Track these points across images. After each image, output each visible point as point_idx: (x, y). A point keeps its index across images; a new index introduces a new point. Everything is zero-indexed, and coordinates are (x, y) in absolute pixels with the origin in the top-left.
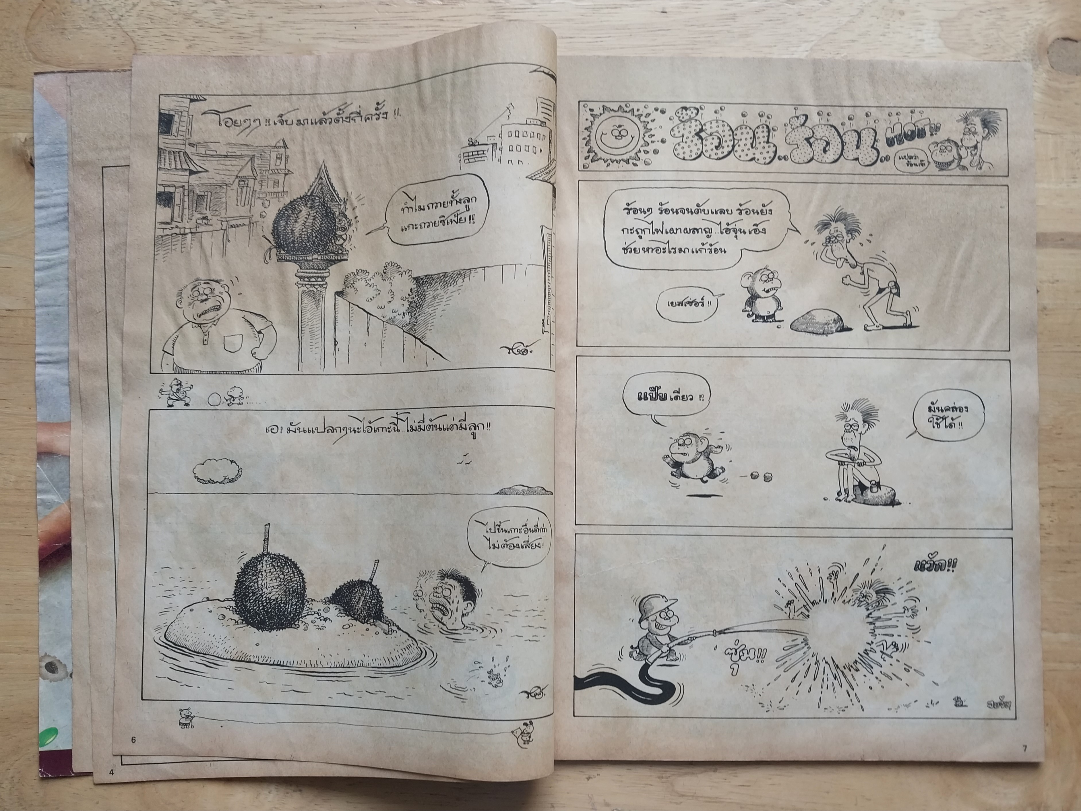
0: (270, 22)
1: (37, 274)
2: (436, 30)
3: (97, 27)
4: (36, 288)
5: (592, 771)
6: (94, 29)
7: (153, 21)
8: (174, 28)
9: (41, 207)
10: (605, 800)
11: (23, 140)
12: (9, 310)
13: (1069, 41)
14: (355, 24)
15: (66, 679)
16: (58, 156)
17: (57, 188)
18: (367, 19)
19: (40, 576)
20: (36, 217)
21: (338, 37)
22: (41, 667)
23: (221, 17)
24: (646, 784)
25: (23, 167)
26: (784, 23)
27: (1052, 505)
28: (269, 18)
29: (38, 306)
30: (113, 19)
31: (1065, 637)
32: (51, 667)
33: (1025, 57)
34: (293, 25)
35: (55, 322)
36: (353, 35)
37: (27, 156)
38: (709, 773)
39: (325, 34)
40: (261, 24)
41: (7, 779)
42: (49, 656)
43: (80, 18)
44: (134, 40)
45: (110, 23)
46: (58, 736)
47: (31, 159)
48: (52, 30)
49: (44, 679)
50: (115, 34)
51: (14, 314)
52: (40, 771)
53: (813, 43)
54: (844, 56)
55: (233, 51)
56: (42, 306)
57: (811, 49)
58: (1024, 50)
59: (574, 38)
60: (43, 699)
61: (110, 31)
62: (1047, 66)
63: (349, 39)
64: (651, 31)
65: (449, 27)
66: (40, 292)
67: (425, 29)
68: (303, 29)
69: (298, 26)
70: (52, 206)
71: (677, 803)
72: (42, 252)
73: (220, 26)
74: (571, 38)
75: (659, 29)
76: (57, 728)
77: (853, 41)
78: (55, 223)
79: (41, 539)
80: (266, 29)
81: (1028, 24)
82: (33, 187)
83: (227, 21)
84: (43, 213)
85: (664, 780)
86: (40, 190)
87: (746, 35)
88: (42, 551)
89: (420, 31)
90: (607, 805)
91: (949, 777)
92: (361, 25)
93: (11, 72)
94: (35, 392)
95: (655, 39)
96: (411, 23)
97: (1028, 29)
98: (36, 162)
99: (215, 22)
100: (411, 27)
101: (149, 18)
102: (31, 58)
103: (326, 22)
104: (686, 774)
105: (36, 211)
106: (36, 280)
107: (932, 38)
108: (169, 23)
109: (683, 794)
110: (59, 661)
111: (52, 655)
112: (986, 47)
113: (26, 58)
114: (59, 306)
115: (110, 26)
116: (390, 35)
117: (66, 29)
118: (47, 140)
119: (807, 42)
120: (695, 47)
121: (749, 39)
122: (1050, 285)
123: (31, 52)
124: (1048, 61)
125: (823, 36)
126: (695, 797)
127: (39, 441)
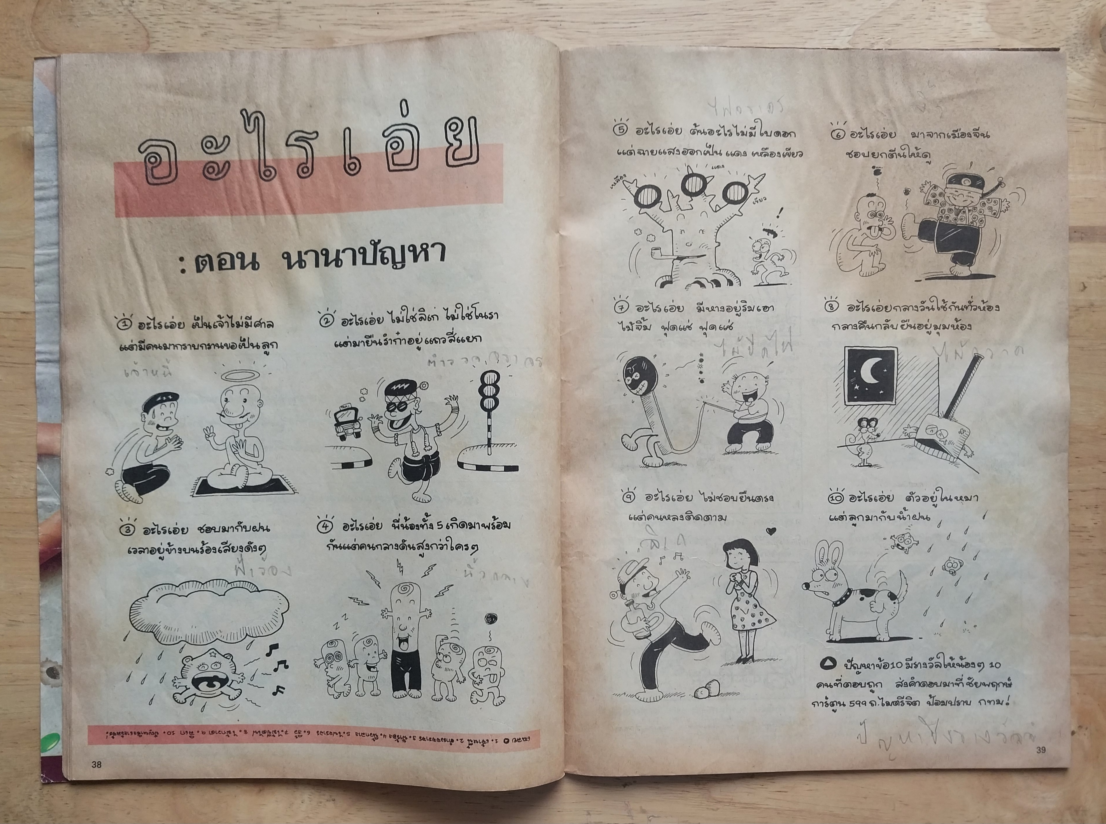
0: (288, 7)
1: (37, 270)
2: (462, 16)
3: (107, 13)
6: (104, 15)
7: (165, 7)
8: (188, 14)
9: (41, 199)
10: (641, 808)
14: (377, 9)
18: (390, 4)
19: (41, 580)
20: (36, 210)
21: (360, 23)
23: (236, 3)
26: (826, 6)
28: (288, 3)
29: (37, 303)
30: (123, 5)
33: (1076, 41)
34: (312, 10)
36: (376, 21)
39: (346, 20)
40: (279, 10)
42: (50, 661)
43: (88, 4)
44: (147, 27)
45: (121, 9)
48: (60, 17)
50: (126, 21)
53: (856, 27)
54: (888, 41)
55: (250, 39)
57: (854, 34)
58: (1075, 34)
59: (607, 23)
61: (120, 18)
62: (1099, 50)
63: (372, 25)
64: (688, 16)
65: (476, 12)
67: (451, 14)
68: (323, 15)
69: (318, 11)
71: (713, 809)
72: (43, 246)
73: (236, 12)
74: (604, 23)
75: (695, 13)
77: (898, 25)
79: (41, 543)
83: (244, 7)
84: (43, 205)
86: (40, 181)
87: (785, 19)
89: (446, 17)
91: (988, 779)
92: (384, 11)
93: (18, 62)
95: (692, 24)
96: (437, 8)
97: (1080, 10)
98: (37, 152)
99: (231, 8)
100: (436, 12)
101: (161, 4)
103: (347, 8)
106: (35, 276)
107: (979, 22)
108: (182, 9)
109: (720, 800)
112: (1035, 31)
113: (33, 47)
115: (120, 13)
116: (415, 21)
117: (74, 16)
118: (48, 128)
119: (849, 26)
120: (733, 32)
121: (789, 24)
122: (1098, 280)
123: (38, 40)
124: (1100, 45)
125: (866, 20)
126: (732, 803)
127: (39, 442)
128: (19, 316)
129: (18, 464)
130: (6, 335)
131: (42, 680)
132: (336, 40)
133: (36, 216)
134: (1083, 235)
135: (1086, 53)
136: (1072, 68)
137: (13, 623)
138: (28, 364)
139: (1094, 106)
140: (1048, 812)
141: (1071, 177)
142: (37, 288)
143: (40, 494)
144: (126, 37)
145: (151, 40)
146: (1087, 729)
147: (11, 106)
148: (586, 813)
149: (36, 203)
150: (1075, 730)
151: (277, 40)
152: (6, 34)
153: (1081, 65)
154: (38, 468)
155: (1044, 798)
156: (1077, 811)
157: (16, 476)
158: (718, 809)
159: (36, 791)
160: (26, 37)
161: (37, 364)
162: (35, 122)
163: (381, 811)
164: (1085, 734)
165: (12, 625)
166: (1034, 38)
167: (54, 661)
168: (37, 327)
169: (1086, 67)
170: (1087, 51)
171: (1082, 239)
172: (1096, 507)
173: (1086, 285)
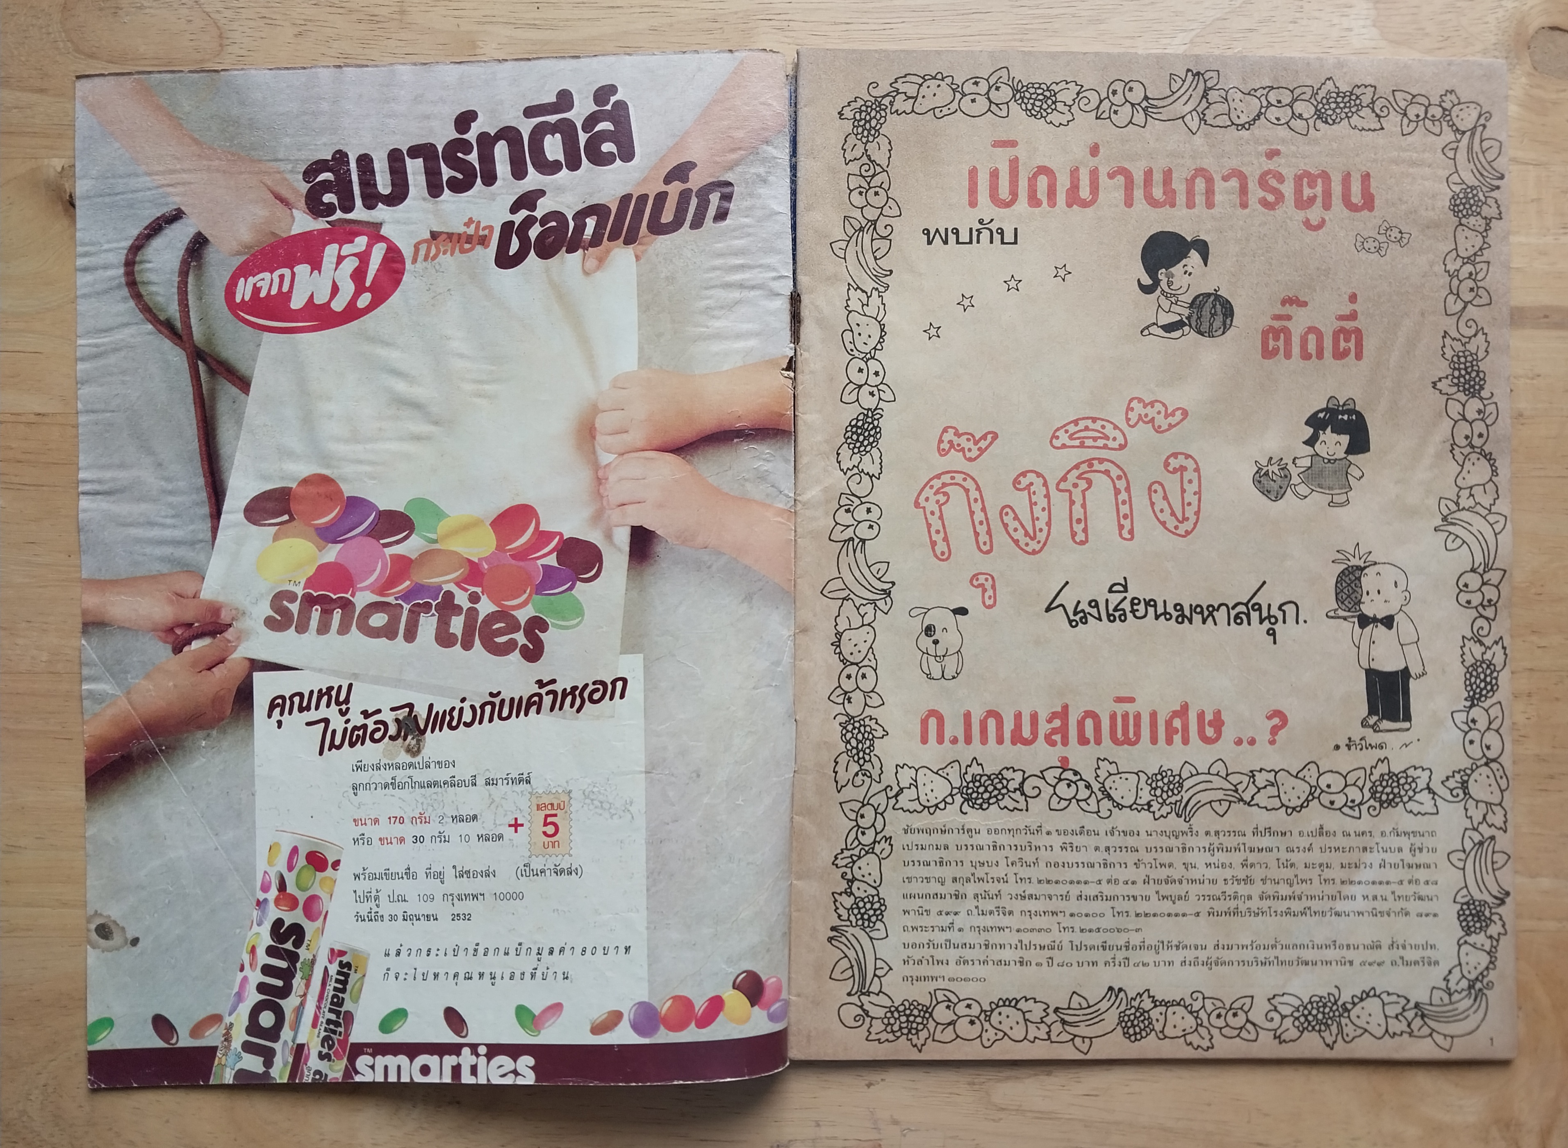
1: (81, 366)
2: (653, 12)
3: (166, 5)
4: (79, 386)
5: (874, 1076)
6: (160, 8)
8: (277, 7)
9: (86, 269)
10: (892, 1116)
11: (59, 169)
12: (39, 414)
13: (1558, 32)
14: (537, 3)
15: (125, 948)
16: (110, 195)
17: (108, 242)
19: (87, 799)
20: (79, 283)
21: (513, 20)
22: (89, 930)
24: (951, 1094)
25: (60, 207)
26: (1153, 3)
27: (1529, 695)
29: (81, 412)
31: (1545, 883)
32: (104, 931)
33: (1497, 53)
34: (448, 3)
35: (107, 435)
36: (535, 19)
37: (65, 191)
38: (1041, 1077)
39: (494, 16)
41: (37, 1088)
42: (101, 915)
44: (219, 25)
46: (114, 1029)
47: (71, 196)
48: (101, 9)
49: (94, 947)
50: (192, 16)
51: (46, 420)
52: (89, 1080)
53: (1194, 33)
55: (362, 42)
56: (87, 412)
57: (1191, 42)
58: (1495, 44)
59: (852, 23)
60: (93, 978)
61: (184, 12)
62: (1528, 67)
63: (529, 25)
64: (963, 14)
66: (85, 391)
67: (638, 10)
68: (462, 10)
69: (455, 5)
70: (102, 268)
71: (994, 1120)
72: (88, 334)
73: (343, 4)
74: (848, 24)
76: (114, 1019)
77: (1251, 30)
78: (106, 292)
79: (88, 747)
80: (409, 9)
81: (1501, 6)
82: (73, 237)
84: (88, 277)
85: (976, 1087)
86: (83, 244)
87: (1098, 20)
88: (89, 764)
89: (631, 13)
90: (896, 1122)
91: (1381, 1080)
92: (546, 5)
93: (41, 70)
94: (79, 532)
95: (968, 27)
97: (1501, 13)
98: (78, 203)
100: (618, 7)
102: (71, 50)
104: (1008, 1078)
105: (79, 274)
106: (78, 375)
107: (1364, 27)
109: (1003, 1107)
110: (115, 922)
111: (105, 914)
112: (1441, 39)
113: (63, 51)
114: (113, 411)
115: (183, 4)
116: (588, 19)
117: (120, 8)
118: (94, 172)
119: (1185, 31)
120: (1026, 37)
121: (1102, 27)
122: (1529, 381)
123: (72, 42)
124: (1528, 60)
125: (1208, 23)
126: (1020, 1111)
127: (84, 606)
131: (89, 942)
132: (480, 44)
133: (79, 293)
139: (1522, 142)
142: (80, 392)
143: (86, 679)
144: (191, 37)
145: (225, 42)
147: (29, 130)
152: (25, 31)
158: (1002, 1118)
160: (53, 36)
161: (81, 497)
166: (1440, 49)
168: (81, 445)
170: (1512, 67)
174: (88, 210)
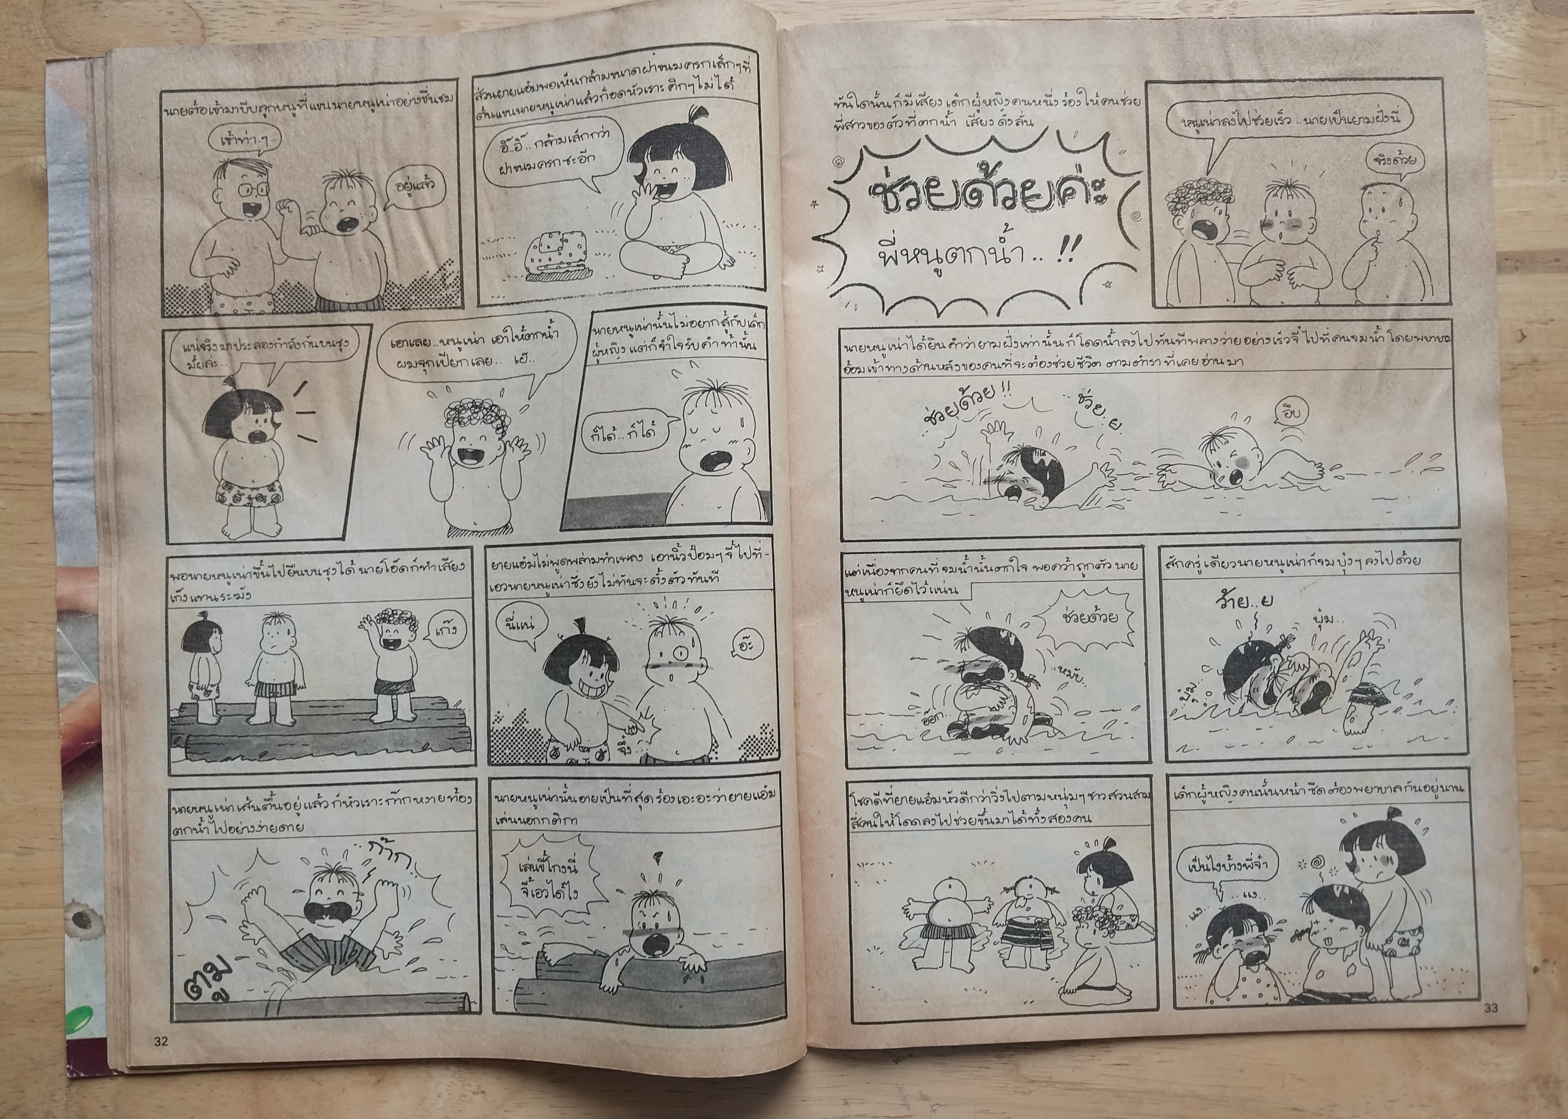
1: (54, 353)
4: (52, 372)
9: (59, 255)
16: (82, 180)
17: (80, 228)
19: (64, 788)
20: (51, 269)
25: (35, 198)
29: (55, 399)
32: (82, 920)
35: (80, 422)
42: (78, 903)
44: (201, 15)
46: (93, 1018)
48: (81, 4)
49: (71, 936)
50: (173, 8)
55: (345, 27)
56: (60, 398)
60: (71, 967)
61: (164, 3)
63: (513, 3)
66: (58, 378)
70: (74, 254)
72: (62, 320)
76: (92, 1007)
78: (76, 279)
79: (64, 736)
84: (62, 263)
86: (56, 230)
93: (23, 67)
106: (52, 362)
110: (92, 910)
111: (86, 901)
113: (44, 46)
114: (87, 398)
117: (101, 3)
118: (66, 157)
122: (1542, 326)
123: (53, 37)
126: (1050, 1082)
127: (59, 594)
128: (30, 418)
129: (29, 625)
130: (11, 446)
131: (67, 931)
132: (464, 24)
134: (1518, 264)
135: (1510, 11)
136: (1493, 32)
137: (25, 851)
138: (42, 485)
139: (1525, 84)
140: (1504, 1085)
141: (1497, 183)
142: (53, 379)
144: (173, 29)
145: (207, 32)
146: (1555, 963)
147: (14, 128)
148: (842, 1102)
149: (51, 260)
150: (1539, 966)
151: (382, 27)
152: (6, 29)
153: (1505, 27)
154: (58, 630)
155: (1497, 1065)
156: (1546, 1083)
157: (27, 642)
158: (1031, 1091)
159: (60, 1089)
160: (34, 33)
161: (56, 484)
162: (48, 149)
163: (551, 1106)
164: (1553, 972)
165: (24, 854)
167: (82, 903)
168: (55, 432)
169: (1511, 30)
170: (1511, 8)
171: (1517, 269)
172: (1554, 646)
173: (1525, 334)
174: (60, 195)
